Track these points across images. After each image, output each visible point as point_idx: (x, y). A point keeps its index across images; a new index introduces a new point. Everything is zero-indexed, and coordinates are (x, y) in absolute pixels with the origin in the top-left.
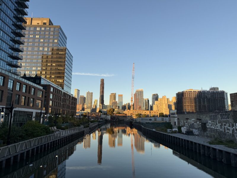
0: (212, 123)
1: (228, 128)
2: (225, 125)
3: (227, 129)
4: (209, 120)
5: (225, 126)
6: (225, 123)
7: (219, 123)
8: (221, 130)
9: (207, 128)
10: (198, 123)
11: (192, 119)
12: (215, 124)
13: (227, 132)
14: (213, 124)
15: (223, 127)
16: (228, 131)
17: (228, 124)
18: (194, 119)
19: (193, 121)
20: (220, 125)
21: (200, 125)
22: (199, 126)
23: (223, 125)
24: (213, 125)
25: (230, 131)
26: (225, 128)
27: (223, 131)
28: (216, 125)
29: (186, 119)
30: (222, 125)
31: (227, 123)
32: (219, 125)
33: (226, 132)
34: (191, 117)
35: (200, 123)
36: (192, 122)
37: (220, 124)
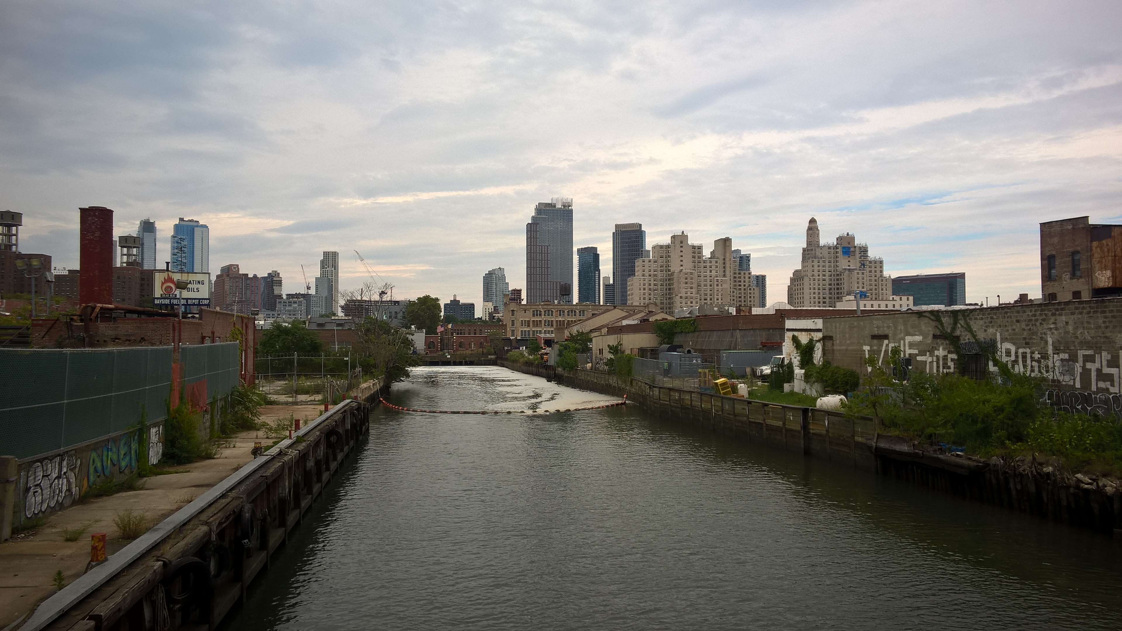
0: (1021, 351)
1: (1106, 370)
2: (1090, 359)
3: (1097, 376)
4: (1003, 340)
5: (1089, 365)
6: (1090, 352)
7: (1057, 350)
8: (1066, 379)
9: (989, 373)
10: (941, 352)
11: (908, 339)
12: (1037, 356)
13: (1099, 390)
14: (1024, 357)
15: (1078, 368)
16: (1102, 385)
17: (1106, 356)
18: (918, 338)
19: (911, 345)
20: (1062, 360)
21: (951, 364)
22: (946, 366)
23: (1081, 359)
24: (1024, 361)
25: (1113, 385)
26: (1086, 374)
27: (1078, 385)
28: (1039, 361)
29: (874, 337)
30: (1073, 358)
31: (1099, 350)
32: (1055, 360)
33: (1094, 388)
34: (901, 327)
35: (949, 352)
36: (908, 351)
37: (1066, 356)
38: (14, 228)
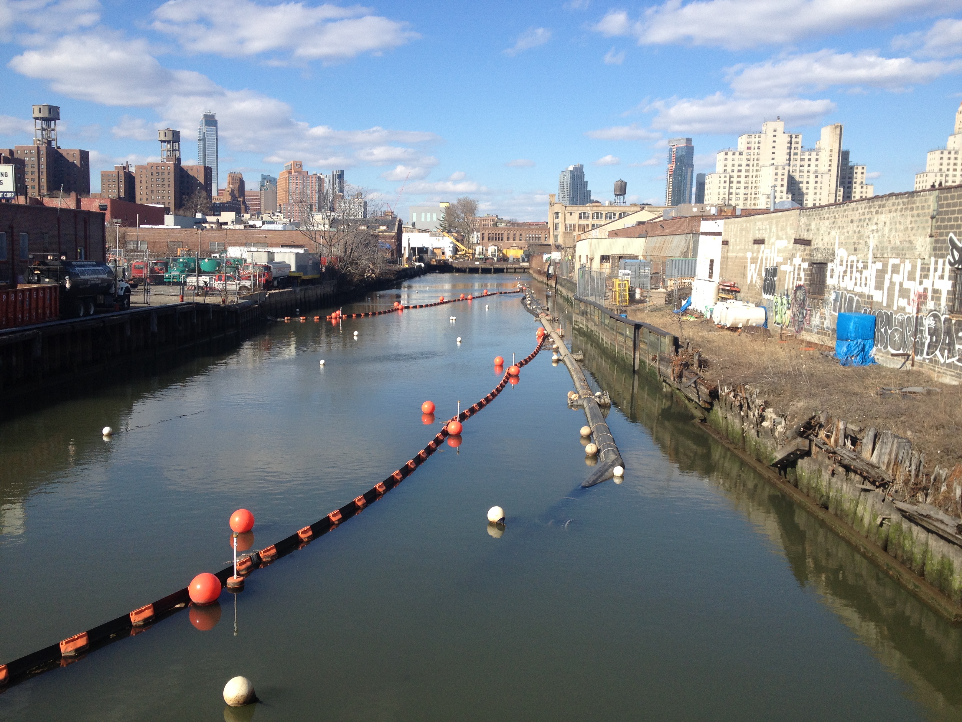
0: (850, 259)
1: (906, 285)
2: (896, 269)
3: (900, 291)
4: (840, 246)
5: (895, 278)
6: (898, 261)
7: (876, 258)
8: (877, 297)
9: (827, 287)
10: (797, 260)
11: (778, 243)
12: (861, 265)
13: (900, 310)
14: (852, 266)
15: (887, 279)
16: (903, 303)
17: (907, 266)
18: (784, 242)
19: (778, 254)
20: (877, 271)
21: (802, 275)
22: (798, 278)
23: (890, 270)
25: (909, 302)
26: (892, 286)
27: (885, 302)
29: (755, 242)
30: (884, 270)
31: (904, 258)
32: (873, 270)
33: (895, 307)
34: (774, 229)
36: (777, 259)
37: (880, 266)
38: (53, 122)
